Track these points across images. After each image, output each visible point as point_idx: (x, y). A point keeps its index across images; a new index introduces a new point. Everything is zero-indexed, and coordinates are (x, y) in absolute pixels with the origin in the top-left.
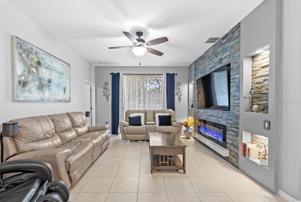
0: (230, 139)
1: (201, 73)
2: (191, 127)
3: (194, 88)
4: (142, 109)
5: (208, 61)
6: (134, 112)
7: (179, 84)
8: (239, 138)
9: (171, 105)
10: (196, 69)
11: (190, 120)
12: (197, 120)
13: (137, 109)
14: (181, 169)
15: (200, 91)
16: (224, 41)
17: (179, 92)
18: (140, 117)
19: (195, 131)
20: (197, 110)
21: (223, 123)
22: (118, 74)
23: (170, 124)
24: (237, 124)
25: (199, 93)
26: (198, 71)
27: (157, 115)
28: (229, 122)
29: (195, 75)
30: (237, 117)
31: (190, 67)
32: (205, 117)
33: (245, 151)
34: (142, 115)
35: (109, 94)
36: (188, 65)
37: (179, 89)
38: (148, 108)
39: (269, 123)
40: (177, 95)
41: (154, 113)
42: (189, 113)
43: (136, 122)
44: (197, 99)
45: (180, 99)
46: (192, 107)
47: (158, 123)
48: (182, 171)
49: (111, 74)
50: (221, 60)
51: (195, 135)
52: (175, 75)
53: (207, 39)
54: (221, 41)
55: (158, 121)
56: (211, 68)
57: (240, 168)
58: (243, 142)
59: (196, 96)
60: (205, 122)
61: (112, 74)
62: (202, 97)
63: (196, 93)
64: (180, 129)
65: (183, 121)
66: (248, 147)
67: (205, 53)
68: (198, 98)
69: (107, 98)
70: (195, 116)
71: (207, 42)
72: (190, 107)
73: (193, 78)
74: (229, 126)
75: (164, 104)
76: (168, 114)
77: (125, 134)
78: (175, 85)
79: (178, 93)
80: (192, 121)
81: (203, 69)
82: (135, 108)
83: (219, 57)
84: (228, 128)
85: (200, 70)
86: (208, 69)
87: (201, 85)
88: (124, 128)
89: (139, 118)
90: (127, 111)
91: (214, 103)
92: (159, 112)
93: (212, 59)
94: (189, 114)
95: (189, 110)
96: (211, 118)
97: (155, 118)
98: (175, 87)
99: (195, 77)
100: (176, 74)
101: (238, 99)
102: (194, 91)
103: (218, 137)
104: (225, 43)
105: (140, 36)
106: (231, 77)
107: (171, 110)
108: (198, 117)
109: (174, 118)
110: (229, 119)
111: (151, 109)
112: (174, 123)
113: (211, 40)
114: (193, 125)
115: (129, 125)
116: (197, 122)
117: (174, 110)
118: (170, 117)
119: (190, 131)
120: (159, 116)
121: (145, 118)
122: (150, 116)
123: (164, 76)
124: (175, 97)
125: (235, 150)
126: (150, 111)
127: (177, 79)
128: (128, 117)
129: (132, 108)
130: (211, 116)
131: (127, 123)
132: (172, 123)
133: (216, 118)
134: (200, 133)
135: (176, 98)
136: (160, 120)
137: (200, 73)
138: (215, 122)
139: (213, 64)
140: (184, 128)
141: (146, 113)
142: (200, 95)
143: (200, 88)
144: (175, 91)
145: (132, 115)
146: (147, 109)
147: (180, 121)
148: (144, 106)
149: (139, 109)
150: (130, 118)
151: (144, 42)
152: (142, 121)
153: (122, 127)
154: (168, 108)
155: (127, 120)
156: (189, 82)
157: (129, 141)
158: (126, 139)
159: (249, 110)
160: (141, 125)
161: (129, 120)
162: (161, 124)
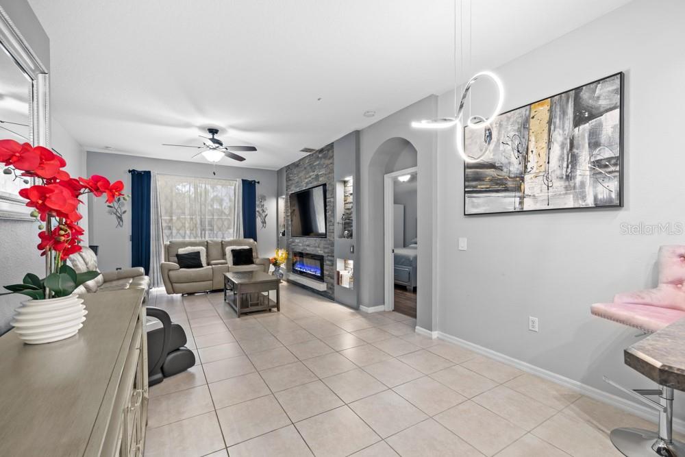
0: (327, 271)
1: (296, 187)
2: (283, 266)
3: (286, 206)
4: (198, 240)
5: (304, 172)
6: (185, 245)
7: (263, 198)
8: (334, 267)
9: (250, 230)
10: (288, 179)
11: (280, 255)
12: (291, 253)
13: (187, 239)
14: (274, 307)
15: (294, 210)
16: (320, 156)
17: (263, 211)
18: (199, 253)
19: (288, 270)
20: (291, 240)
21: (320, 252)
22: (148, 173)
23: (252, 262)
24: (332, 252)
25: (292, 213)
26: (291, 182)
27: (228, 249)
28: (326, 250)
29: (288, 187)
30: (332, 244)
31: (280, 172)
32: (302, 248)
33: (338, 279)
34: (202, 249)
35: (123, 210)
36: (277, 170)
37: (263, 206)
38: (210, 237)
39: (353, 247)
40: (260, 215)
41: (223, 245)
42: (278, 244)
43: (192, 261)
44: (290, 223)
45: (264, 222)
46: (284, 234)
47: (232, 262)
48: (275, 309)
49: (130, 171)
50: (317, 176)
51: (289, 276)
52: (256, 184)
53: (302, 148)
54: (317, 153)
55: (231, 258)
56: (307, 183)
57: (336, 299)
58: (338, 270)
59: (289, 218)
60: (301, 255)
61: (132, 172)
63: (289, 214)
64: (267, 267)
65: (271, 256)
66: (341, 273)
67: (300, 160)
68: (292, 221)
69: (120, 218)
70: (288, 249)
71: (303, 151)
72: (281, 235)
73: (285, 192)
74: (327, 255)
75: (238, 230)
76: (247, 247)
77: (174, 284)
78: (257, 199)
79: (261, 212)
80: (284, 256)
81: (298, 182)
82: (184, 237)
83: (315, 173)
84: (325, 258)
85: (293, 182)
87: (295, 202)
88: (171, 273)
89: (198, 254)
90: (168, 243)
91: (314, 228)
92: (230, 243)
93: (308, 173)
94: (279, 247)
95: (278, 240)
96: (308, 248)
97: (224, 255)
98: (257, 203)
99: (287, 190)
100: (258, 183)
101: (333, 225)
102: (286, 211)
103: (316, 272)
104: (321, 158)
105: (213, 134)
106: (327, 200)
107: (251, 240)
108: (293, 249)
109: (257, 253)
110: (326, 248)
111: (216, 239)
112: (257, 261)
113: (306, 150)
114: (285, 261)
115: (181, 268)
116: (291, 257)
117: (255, 240)
118: (250, 251)
119: (280, 271)
120: (233, 251)
121: (208, 255)
122: (215, 252)
123: (237, 183)
124: (257, 219)
125: (332, 280)
126: (216, 243)
127: (259, 190)
128: (175, 254)
129: (179, 239)
130: (308, 246)
131: (177, 265)
132: (254, 260)
133: (313, 248)
134: (295, 271)
135: (259, 220)
136: (234, 256)
137: (293, 186)
138: (313, 253)
139: (310, 179)
140: (272, 268)
141: (207, 245)
142: (294, 217)
143: (294, 206)
144: (257, 209)
145: (182, 251)
146: (207, 239)
147: (267, 257)
148: (201, 234)
149: (193, 240)
150: (178, 256)
151: (221, 144)
152: (203, 259)
153: (166, 271)
154: (245, 237)
155: (172, 258)
156: (278, 196)
157: (180, 295)
158: (175, 292)
159: (342, 236)
160: (202, 267)
161: (176, 259)
162: (236, 263)
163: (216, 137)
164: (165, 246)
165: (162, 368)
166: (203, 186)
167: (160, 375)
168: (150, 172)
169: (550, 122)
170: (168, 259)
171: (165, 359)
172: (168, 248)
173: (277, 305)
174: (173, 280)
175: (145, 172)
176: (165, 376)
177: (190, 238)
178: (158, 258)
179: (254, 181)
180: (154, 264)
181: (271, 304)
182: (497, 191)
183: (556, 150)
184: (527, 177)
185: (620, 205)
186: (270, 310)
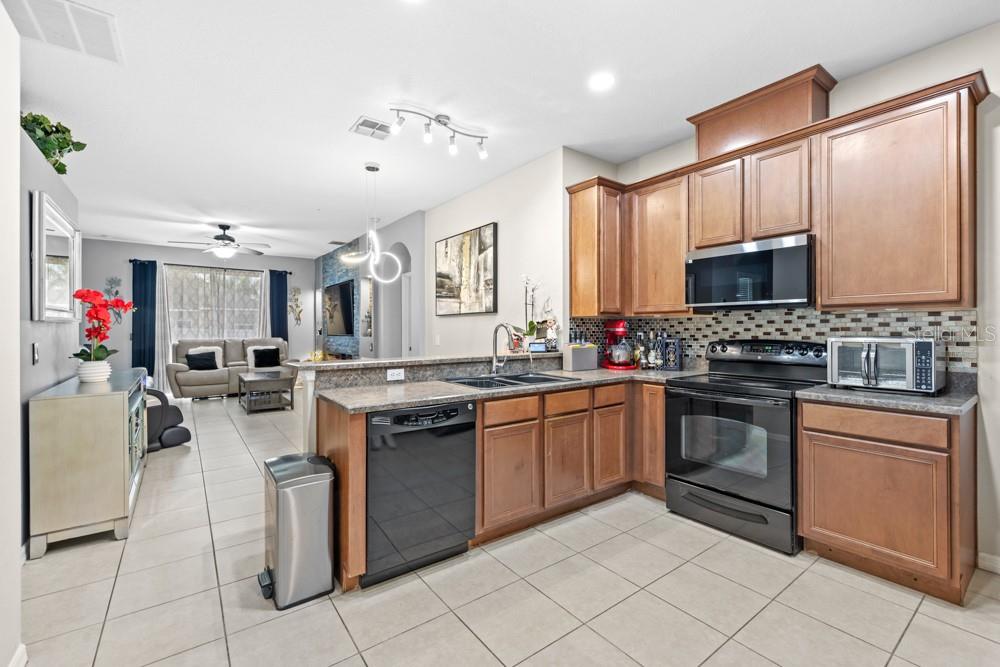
1: (331, 280)
3: (325, 299)
4: (215, 338)
5: (337, 265)
6: (196, 344)
7: (297, 291)
9: (280, 328)
10: (325, 270)
11: (317, 356)
13: (201, 338)
14: (288, 405)
17: (298, 306)
18: (213, 353)
20: (328, 339)
21: (349, 351)
22: (153, 264)
23: (278, 364)
24: (358, 350)
26: (326, 274)
27: (250, 350)
28: (354, 349)
29: (324, 279)
30: (358, 343)
32: (335, 347)
34: (218, 351)
36: (314, 258)
37: (297, 300)
38: (229, 336)
39: (372, 345)
40: (293, 310)
41: (244, 345)
42: (315, 344)
43: (206, 363)
45: (298, 319)
46: (321, 333)
47: (254, 363)
48: (290, 408)
49: (130, 261)
50: (347, 271)
52: (288, 275)
53: (331, 241)
54: (347, 247)
55: (253, 359)
56: (340, 277)
61: (134, 262)
62: (338, 316)
67: (334, 251)
70: (325, 350)
71: (331, 243)
72: (318, 333)
73: (322, 285)
74: (354, 354)
75: (265, 328)
76: (274, 347)
77: (182, 387)
78: (289, 292)
79: (294, 307)
81: (332, 275)
82: (197, 336)
83: (346, 267)
85: (328, 274)
86: (337, 278)
88: (179, 375)
89: (212, 355)
90: (177, 342)
92: (253, 343)
93: (340, 266)
94: (316, 347)
96: (340, 348)
97: (245, 356)
98: (288, 296)
99: (323, 282)
100: (291, 273)
101: (359, 323)
105: (224, 231)
106: (355, 296)
107: (280, 340)
108: (328, 349)
109: (286, 353)
110: (353, 347)
111: (236, 338)
112: (284, 362)
113: (334, 243)
115: (191, 369)
117: (286, 339)
118: (276, 352)
120: (255, 351)
121: (225, 356)
122: (233, 353)
123: (264, 274)
124: (289, 317)
126: (236, 343)
127: (291, 282)
128: (185, 355)
129: (189, 338)
130: (340, 345)
131: (187, 367)
132: (281, 361)
133: (344, 348)
135: (291, 318)
136: (256, 357)
138: (343, 353)
141: (224, 346)
144: (289, 304)
145: (192, 351)
146: (226, 338)
148: (219, 332)
149: (207, 339)
150: (188, 356)
151: (233, 241)
152: (219, 361)
153: (173, 373)
154: (273, 336)
155: (180, 359)
156: (315, 289)
157: (190, 399)
158: (183, 395)
159: (366, 335)
160: (217, 368)
161: (185, 361)
162: (258, 364)
163: (228, 232)
164: (174, 346)
165: (160, 438)
166: (222, 276)
167: (158, 444)
168: (155, 262)
169: (470, 249)
170: (176, 358)
171: (162, 433)
172: (176, 349)
173: (291, 404)
174: (181, 383)
175: (149, 262)
176: (164, 446)
177: (204, 336)
178: (165, 358)
179: (286, 272)
180: (159, 366)
181: (284, 402)
182: (450, 297)
183: (472, 267)
184: (462, 288)
185: (495, 310)
186: (283, 409)
